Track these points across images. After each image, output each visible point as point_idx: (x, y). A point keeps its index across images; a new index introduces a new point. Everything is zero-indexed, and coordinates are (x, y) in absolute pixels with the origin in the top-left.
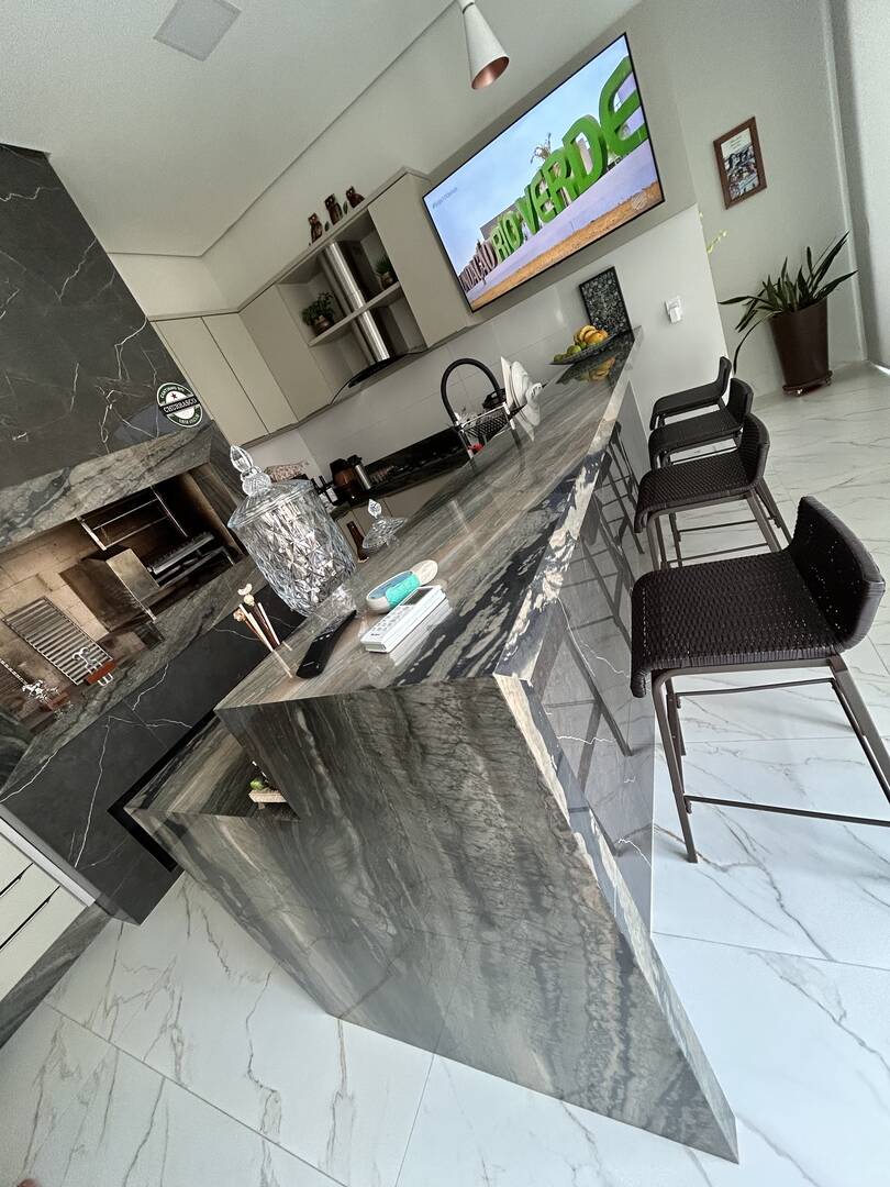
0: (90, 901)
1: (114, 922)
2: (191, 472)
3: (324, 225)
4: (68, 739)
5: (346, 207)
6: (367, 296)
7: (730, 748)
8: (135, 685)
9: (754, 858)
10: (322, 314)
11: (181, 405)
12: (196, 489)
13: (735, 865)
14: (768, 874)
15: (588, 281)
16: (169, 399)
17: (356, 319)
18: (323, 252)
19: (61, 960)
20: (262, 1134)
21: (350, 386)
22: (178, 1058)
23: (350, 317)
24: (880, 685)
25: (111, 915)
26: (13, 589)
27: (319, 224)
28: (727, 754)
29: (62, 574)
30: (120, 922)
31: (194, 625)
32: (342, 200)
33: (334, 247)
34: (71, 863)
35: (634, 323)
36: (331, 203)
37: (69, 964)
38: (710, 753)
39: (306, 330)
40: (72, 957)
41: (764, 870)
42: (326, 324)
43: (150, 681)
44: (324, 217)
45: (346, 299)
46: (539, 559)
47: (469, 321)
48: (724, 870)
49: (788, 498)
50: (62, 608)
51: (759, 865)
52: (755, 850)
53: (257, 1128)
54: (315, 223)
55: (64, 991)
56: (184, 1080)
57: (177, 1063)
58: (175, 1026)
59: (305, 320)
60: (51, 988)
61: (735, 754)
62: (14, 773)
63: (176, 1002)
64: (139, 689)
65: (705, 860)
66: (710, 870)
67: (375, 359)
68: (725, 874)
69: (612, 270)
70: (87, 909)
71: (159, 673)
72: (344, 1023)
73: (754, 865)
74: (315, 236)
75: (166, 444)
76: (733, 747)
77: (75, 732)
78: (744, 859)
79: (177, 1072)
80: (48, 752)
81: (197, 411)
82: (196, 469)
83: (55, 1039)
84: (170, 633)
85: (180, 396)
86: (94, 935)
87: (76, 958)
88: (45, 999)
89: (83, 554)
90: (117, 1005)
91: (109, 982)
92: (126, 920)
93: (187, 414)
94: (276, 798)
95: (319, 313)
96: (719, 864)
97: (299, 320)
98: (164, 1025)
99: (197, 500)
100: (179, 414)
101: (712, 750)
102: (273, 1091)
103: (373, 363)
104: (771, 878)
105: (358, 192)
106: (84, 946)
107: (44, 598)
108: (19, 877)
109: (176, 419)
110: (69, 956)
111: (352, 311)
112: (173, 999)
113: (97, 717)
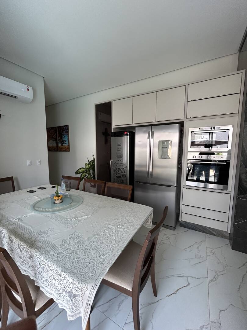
0: (229, 232)
1: (228, 241)
19: (214, 233)
22: (213, 280)
25: (229, 239)
30: (229, 243)
34: (234, 222)
37: (214, 235)
40: (216, 235)
55: (209, 237)
58: (218, 275)
63: (223, 273)
70: (227, 232)
79: (210, 282)
83: (201, 241)
86: (223, 238)
87: (216, 236)
88: (206, 234)
90: (213, 254)
91: (216, 248)
92: (231, 244)
106: (219, 236)
110: (216, 234)
112: (223, 271)
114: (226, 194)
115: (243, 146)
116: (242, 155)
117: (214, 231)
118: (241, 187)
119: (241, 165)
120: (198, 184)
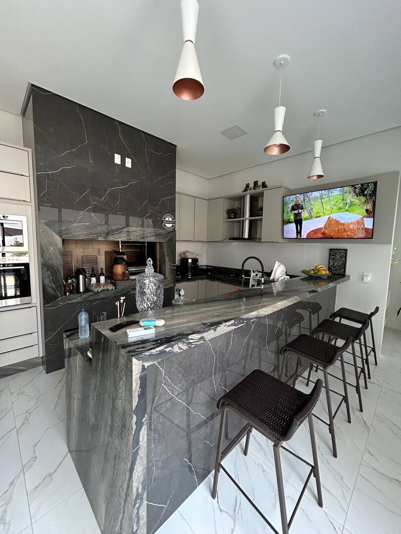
0: (41, 355)
1: (41, 368)
2: (160, 243)
3: (250, 187)
4: (71, 302)
5: (260, 186)
6: (251, 215)
7: (264, 467)
8: (98, 298)
9: (235, 515)
10: (234, 213)
11: (169, 222)
12: (158, 248)
13: (226, 512)
14: (234, 526)
15: (335, 249)
16: (167, 219)
17: (243, 221)
18: (244, 196)
19: (21, 368)
20: (23, 467)
21: (229, 240)
22: (23, 424)
23: (242, 219)
24: (345, 492)
25: (43, 364)
26: (91, 249)
27: (249, 187)
28: (262, 469)
29: (105, 252)
31: (128, 289)
32: (260, 183)
33: (248, 196)
34: (45, 339)
35: (347, 273)
36: (256, 183)
37: (22, 371)
38: (255, 463)
39: (225, 215)
41: (234, 523)
42: (233, 217)
43: (103, 299)
44: (252, 185)
45: (244, 212)
46: (180, 338)
47: (281, 240)
48: (221, 510)
49: (381, 385)
50: (99, 261)
51: (234, 520)
52: (238, 513)
53: (24, 464)
54: (248, 186)
56: (19, 432)
57: (22, 426)
58: (30, 413)
59: (227, 212)
60: (12, 374)
61: (264, 471)
62: (52, 303)
63: (37, 406)
64: (99, 299)
65: (218, 501)
66: (216, 505)
67: (242, 236)
68: (220, 512)
69: (346, 250)
70: (38, 357)
71: (107, 298)
72: (69, 453)
73: (232, 518)
74: (246, 190)
75: (157, 232)
76: (265, 468)
77: (74, 301)
78: (231, 513)
79: (20, 428)
80: (64, 302)
81: (173, 226)
82: (162, 243)
83: (2, 390)
84: (119, 288)
85: (171, 219)
86: (35, 367)
87: (25, 371)
88: (9, 376)
89: (115, 249)
90: (23, 394)
91: (26, 385)
92: (44, 369)
93: (169, 225)
94: (91, 356)
95: (233, 212)
96: (221, 507)
97: (225, 211)
98: (28, 411)
99: (156, 251)
100: (166, 225)
101: (257, 463)
102: (36, 457)
103: (241, 237)
104: (234, 529)
105: (266, 183)
106: (30, 369)
107: (96, 256)
108: (31, 333)
109: (165, 225)
110: (24, 368)
111: (243, 217)
112: (36, 404)
113: (82, 300)
114: (30, 307)
115: (41, 246)
116: (41, 256)
117: (20, 366)
118: (46, 294)
119: (42, 269)
120: (6, 303)
